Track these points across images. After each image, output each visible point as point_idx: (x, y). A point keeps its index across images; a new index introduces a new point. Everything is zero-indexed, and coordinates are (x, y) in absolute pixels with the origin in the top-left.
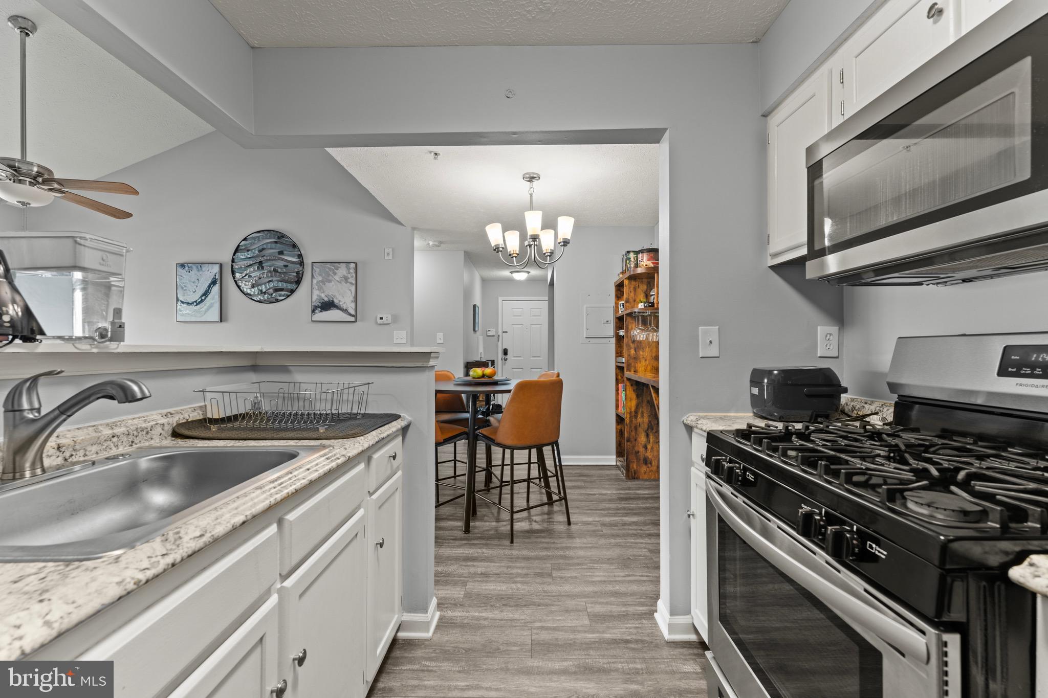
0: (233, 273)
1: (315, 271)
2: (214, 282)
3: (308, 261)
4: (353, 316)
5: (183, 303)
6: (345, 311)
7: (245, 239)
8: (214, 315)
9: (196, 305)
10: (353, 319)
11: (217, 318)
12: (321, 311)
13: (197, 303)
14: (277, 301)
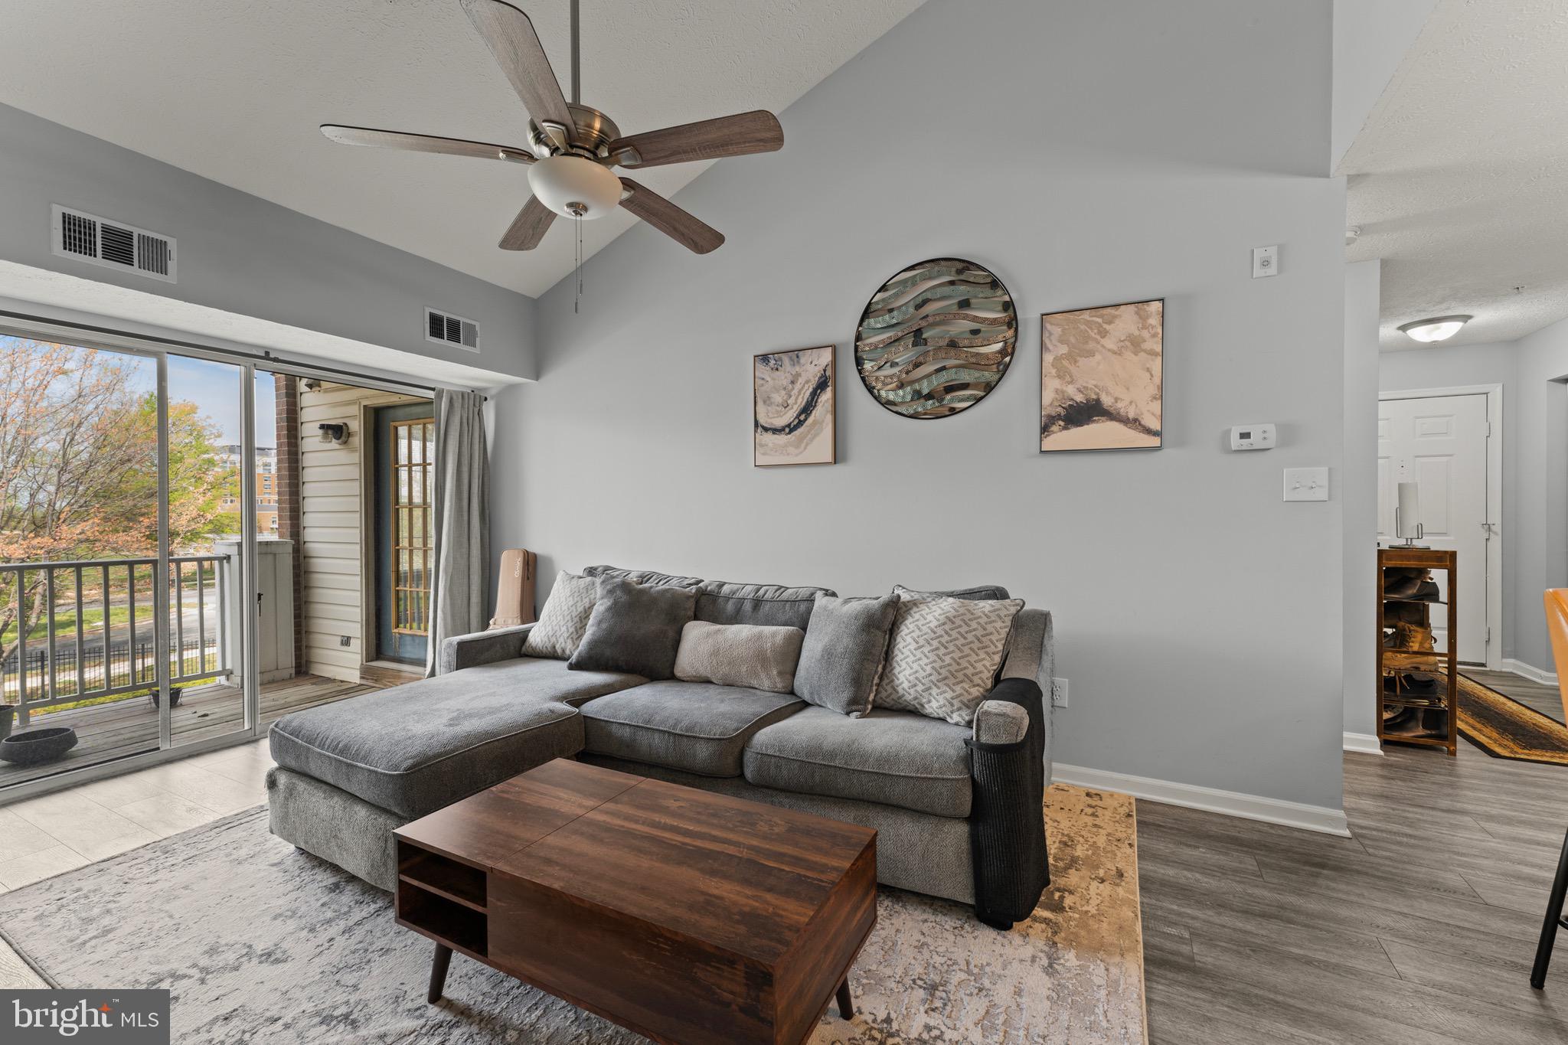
0: (859, 362)
1: (1051, 334)
2: (822, 386)
3: (1029, 314)
4: (1156, 434)
5: (766, 429)
6: (1134, 423)
7: (883, 288)
8: (821, 447)
9: (790, 433)
10: (1155, 441)
11: (829, 458)
12: (1065, 428)
13: (790, 428)
14: (953, 412)
